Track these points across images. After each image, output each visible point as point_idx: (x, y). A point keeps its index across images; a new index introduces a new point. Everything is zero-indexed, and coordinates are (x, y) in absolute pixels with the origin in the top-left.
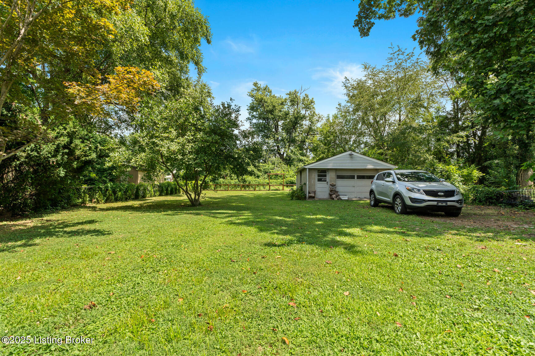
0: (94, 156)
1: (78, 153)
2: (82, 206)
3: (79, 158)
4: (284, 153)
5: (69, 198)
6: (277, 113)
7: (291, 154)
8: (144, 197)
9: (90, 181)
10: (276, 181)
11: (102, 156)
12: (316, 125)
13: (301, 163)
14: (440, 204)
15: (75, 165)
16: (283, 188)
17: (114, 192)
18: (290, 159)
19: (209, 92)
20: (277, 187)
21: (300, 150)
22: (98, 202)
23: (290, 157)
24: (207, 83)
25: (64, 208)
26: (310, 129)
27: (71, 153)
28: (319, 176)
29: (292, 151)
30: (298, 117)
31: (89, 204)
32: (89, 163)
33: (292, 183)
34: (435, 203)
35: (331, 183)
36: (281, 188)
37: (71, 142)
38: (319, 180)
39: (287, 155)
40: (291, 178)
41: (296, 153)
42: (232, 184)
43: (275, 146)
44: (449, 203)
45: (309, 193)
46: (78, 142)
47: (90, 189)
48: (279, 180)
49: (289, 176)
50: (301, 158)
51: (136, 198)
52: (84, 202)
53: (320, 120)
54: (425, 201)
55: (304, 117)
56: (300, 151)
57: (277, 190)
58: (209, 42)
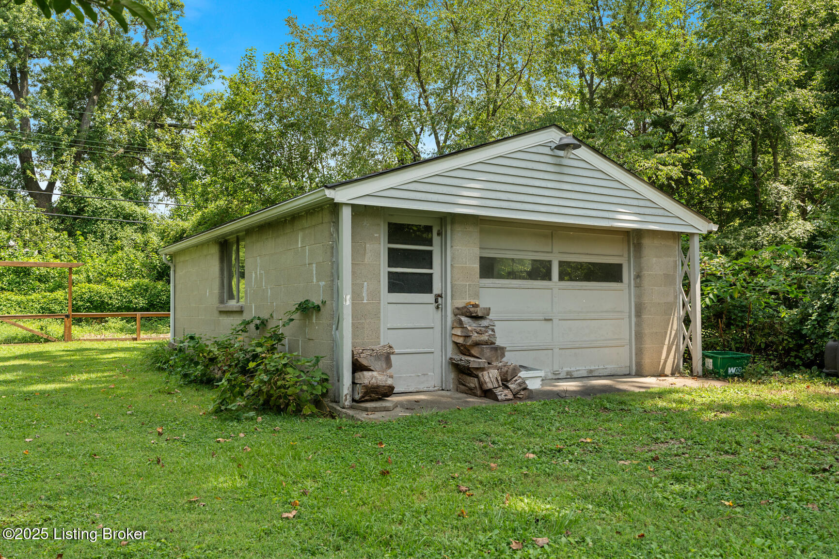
4: (51, 185)
7: (88, 193)
10: (19, 298)
12: (187, 93)
13: (129, 230)
16: (68, 330)
18: (81, 211)
20: (34, 326)
21: (125, 180)
23: (80, 201)
26: (165, 104)
29: (91, 181)
30: (118, 49)
33: (96, 308)
35: (460, 303)
36: (56, 328)
38: (397, 284)
39: (67, 194)
40: (95, 287)
41: (108, 188)
43: (11, 152)
45: (357, 367)
48: (34, 296)
49: (82, 277)
50: (129, 206)
53: (202, 76)
55: (138, 58)
56: (124, 184)
57: (34, 339)
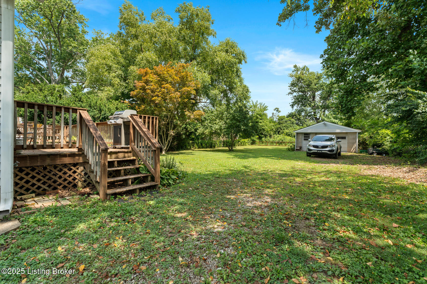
0: (193, 130)
1: (189, 129)
2: (190, 149)
3: (189, 131)
5: (186, 146)
6: (313, 86)
8: (214, 147)
9: (193, 139)
11: (196, 130)
14: (318, 152)
15: (188, 133)
17: (202, 144)
19: (247, 90)
22: (195, 148)
24: (246, 85)
25: (184, 150)
27: (187, 129)
28: (304, 137)
31: (193, 149)
32: (192, 132)
34: (316, 151)
37: (186, 126)
38: (305, 140)
42: (271, 141)
43: (312, 112)
44: (323, 151)
46: (188, 126)
47: (192, 143)
51: (211, 147)
52: (190, 148)
54: (312, 150)
58: (246, 62)
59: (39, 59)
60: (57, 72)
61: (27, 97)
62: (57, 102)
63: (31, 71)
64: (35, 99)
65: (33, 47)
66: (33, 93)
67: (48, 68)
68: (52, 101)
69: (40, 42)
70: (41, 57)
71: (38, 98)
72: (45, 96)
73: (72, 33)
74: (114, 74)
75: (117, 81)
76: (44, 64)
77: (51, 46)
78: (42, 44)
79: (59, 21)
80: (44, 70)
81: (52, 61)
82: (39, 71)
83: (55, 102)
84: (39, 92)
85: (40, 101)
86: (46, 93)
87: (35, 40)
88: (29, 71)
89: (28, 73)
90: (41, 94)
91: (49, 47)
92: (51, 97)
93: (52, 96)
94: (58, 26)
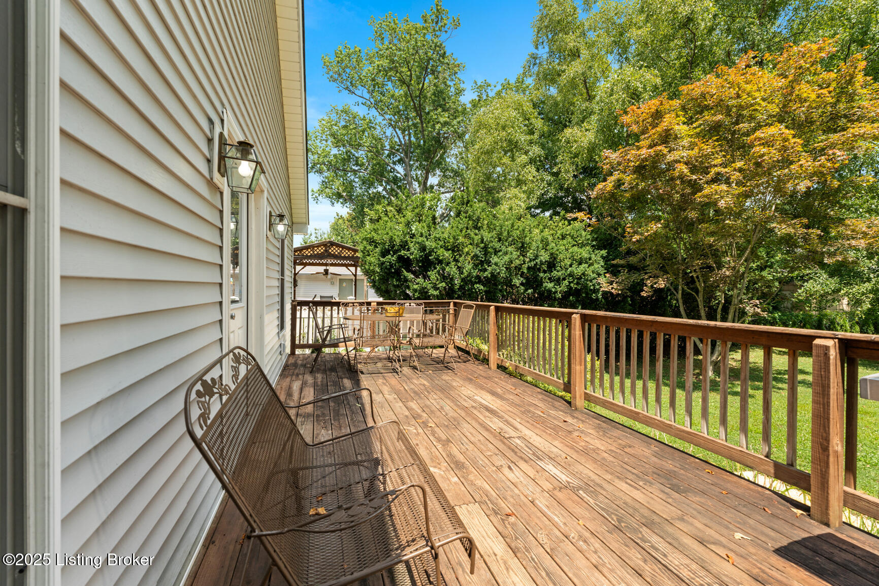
59: (394, 163)
60: (417, 180)
61: (375, 230)
62: (430, 235)
63: (384, 184)
64: (390, 234)
65: (386, 144)
66: (386, 219)
67: (405, 175)
68: (422, 235)
69: (395, 133)
70: (396, 159)
71: (396, 229)
72: (408, 224)
73: (440, 99)
74: (524, 158)
75: (531, 172)
76: (400, 169)
77: (409, 134)
78: (398, 136)
79: (421, 86)
80: (401, 180)
81: (412, 163)
82: (395, 184)
83: (426, 237)
84: (397, 217)
85: (398, 236)
86: (409, 215)
87: (389, 131)
88: (382, 185)
89: (380, 189)
90: (400, 220)
91: (407, 138)
92: (417, 223)
93: (419, 222)
94: (420, 94)
